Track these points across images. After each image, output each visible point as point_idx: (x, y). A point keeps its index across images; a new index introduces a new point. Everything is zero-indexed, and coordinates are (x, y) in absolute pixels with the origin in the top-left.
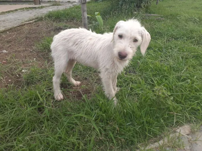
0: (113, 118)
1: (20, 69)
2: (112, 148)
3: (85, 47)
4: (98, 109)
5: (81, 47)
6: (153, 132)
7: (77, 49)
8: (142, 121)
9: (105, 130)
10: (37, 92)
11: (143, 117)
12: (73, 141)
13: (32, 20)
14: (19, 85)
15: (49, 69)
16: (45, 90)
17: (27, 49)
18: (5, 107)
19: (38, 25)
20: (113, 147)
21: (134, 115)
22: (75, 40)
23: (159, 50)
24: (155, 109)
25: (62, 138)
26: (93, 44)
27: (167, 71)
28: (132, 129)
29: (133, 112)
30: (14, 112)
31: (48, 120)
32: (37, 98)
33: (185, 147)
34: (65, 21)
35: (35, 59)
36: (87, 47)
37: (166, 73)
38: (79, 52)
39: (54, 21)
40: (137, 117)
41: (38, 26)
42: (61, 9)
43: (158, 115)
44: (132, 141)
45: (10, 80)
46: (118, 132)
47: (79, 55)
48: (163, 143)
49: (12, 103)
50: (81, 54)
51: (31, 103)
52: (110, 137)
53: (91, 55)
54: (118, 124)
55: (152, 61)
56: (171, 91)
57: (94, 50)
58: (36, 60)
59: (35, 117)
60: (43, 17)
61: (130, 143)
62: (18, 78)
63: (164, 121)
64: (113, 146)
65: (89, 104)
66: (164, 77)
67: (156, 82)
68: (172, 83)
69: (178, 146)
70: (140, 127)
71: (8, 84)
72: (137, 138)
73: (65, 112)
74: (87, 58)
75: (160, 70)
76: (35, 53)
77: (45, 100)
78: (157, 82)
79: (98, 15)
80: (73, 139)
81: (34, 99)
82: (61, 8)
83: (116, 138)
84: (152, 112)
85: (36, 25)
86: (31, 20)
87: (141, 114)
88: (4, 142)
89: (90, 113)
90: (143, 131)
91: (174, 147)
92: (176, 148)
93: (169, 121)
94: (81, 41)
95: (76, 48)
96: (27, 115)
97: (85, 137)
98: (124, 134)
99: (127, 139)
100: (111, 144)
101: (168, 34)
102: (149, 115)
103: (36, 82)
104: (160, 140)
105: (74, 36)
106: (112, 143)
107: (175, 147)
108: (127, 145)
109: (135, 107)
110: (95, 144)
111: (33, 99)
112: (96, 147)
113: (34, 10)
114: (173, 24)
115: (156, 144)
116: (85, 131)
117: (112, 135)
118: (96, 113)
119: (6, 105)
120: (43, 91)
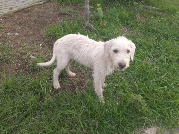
1: (28, 54)
3: (83, 52)
5: (80, 52)
7: (76, 53)
10: (40, 82)
16: (46, 80)
22: (75, 46)
26: (90, 51)
32: (39, 87)
36: (84, 53)
38: (77, 55)
39: (60, 4)
41: (46, 8)
45: (20, 64)
47: (77, 57)
50: (79, 57)
53: (87, 59)
57: (90, 55)
62: (26, 63)
73: (60, 103)
74: (84, 60)
85: (44, 7)
86: (40, 2)
94: (80, 47)
95: (76, 51)
96: (31, 102)
105: (74, 42)
118: (83, 108)
119: (16, 90)
120: (45, 82)
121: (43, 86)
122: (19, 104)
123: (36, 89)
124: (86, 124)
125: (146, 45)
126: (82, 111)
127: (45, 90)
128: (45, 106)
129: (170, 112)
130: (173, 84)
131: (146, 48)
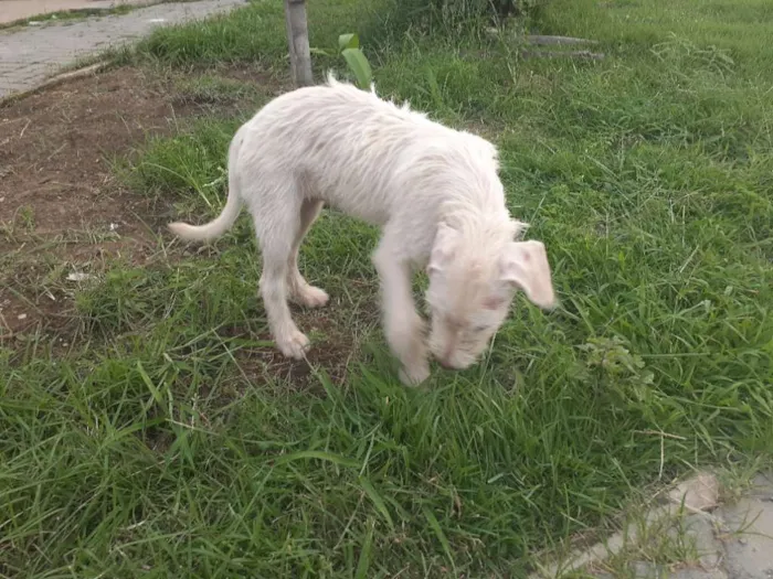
0: (437, 460)
1: (59, 270)
2: (439, 571)
4: (379, 425)
6: (583, 508)
8: (542, 466)
9: (408, 506)
10: (139, 363)
11: (548, 451)
12: (293, 556)
13: (87, 65)
14: (60, 336)
15: (176, 268)
16: (166, 355)
17: (78, 185)
18: (18, 426)
19: (113, 83)
20: (444, 569)
21: (511, 445)
22: (315, 130)
23: (590, 182)
24: (587, 418)
25: (251, 544)
27: (623, 265)
28: (507, 498)
29: (510, 434)
30: (54, 449)
31: (189, 475)
32: (139, 388)
33: (701, 559)
34: (222, 65)
35: (112, 226)
37: (619, 276)
39: (176, 66)
40: (526, 451)
41: (115, 89)
42: (202, 19)
43: (599, 441)
44: (510, 544)
45: (23, 316)
46: (460, 514)
48: (621, 545)
49: (45, 410)
51: (116, 407)
52: (428, 534)
54: (454, 483)
55: (565, 229)
56: (645, 346)
58: (115, 230)
59: (138, 463)
60: (132, 49)
61: (503, 551)
62: (53, 306)
63: (625, 461)
64: (444, 565)
65: (341, 408)
66: (613, 290)
67: (587, 313)
68: (646, 316)
69: (678, 555)
70: (539, 491)
71: (15, 331)
72: (529, 529)
73: (253, 442)
75: (598, 263)
76: (111, 203)
77: (170, 393)
78: (591, 313)
79: (350, 45)
80: (291, 548)
81: (128, 392)
82: (199, 13)
83: (453, 534)
84: (578, 429)
85: (104, 86)
86: (84, 65)
87: (536, 440)
88: (26, 569)
89: (347, 444)
90: (548, 505)
91: (661, 558)
92: (670, 562)
93: (642, 463)
96: (106, 457)
97: (334, 535)
98: (479, 519)
99: (491, 539)
100: (434, 559)
101: (622, 118)
102: (569, 444)
103: (127, 321)
104: (610, 534)
106: (438, 556)
107: (665, 557)
108: (493, 558)
109: (514, 416)
110: (376, 563)
111: (124, 394)
112: (378, 570)
113: (92, 20)
114: (637, 74)
115: (599, 550)
116: (334, 513)
117: (435, 525)
118: (369, 443)
119: (20, 420)
120: (161, 360)
121: (155, 381)
122: (46, 472)
123: (123, 400)
124: (398, 507)
125: (576, 169)
126: (368, 454)
127: (165, 396)
128: (182, 461)
129: (755, 397)
130: (733, 291)
131: (579, 179)
